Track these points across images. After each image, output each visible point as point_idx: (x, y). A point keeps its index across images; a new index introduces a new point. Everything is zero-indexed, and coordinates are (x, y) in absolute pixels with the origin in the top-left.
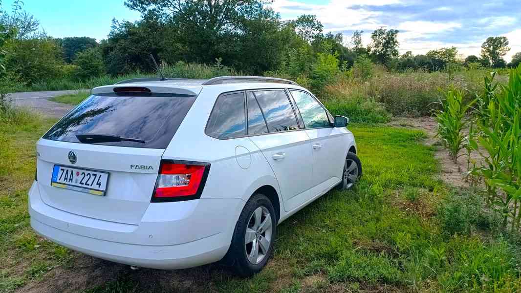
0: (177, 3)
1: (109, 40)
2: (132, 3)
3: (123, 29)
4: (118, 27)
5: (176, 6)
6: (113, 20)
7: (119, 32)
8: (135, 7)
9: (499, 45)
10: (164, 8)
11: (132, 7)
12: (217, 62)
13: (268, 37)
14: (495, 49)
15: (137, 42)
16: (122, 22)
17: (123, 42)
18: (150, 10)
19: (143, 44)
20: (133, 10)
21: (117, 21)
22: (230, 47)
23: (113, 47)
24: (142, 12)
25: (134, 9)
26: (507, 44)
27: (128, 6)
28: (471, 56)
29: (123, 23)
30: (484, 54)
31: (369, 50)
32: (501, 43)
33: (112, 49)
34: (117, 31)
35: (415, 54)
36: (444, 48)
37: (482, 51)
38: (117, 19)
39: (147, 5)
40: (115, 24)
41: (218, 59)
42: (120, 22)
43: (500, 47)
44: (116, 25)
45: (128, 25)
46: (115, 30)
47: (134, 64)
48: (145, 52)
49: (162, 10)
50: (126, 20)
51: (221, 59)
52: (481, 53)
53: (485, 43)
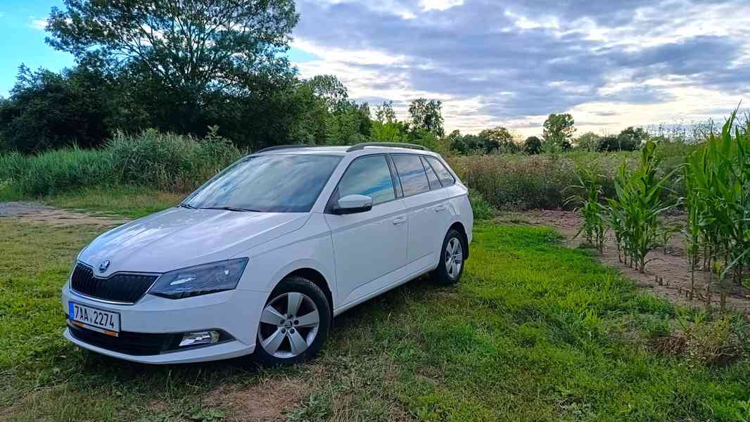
0: (135, 44)
1: (13, 98)
2: (59, 40)
3: (39, 82)
4: (29, 78)
5: (134, 48)
6: (22, 67)
7: (31, 86)
8: (65, 47)
9: (563, 125)
10: (113, 51)
11: (59, 47)
12: (211, 131)
13: (284, 98)
14: (559, 129)
15: (64, 101)
16: (37, 71)
17: (39, 102)
18: (89, 54)
19: (74, 106)
20: (61, 51)
21: (28, 70)
22: (224, 112)
23: (19, 110)
24: (77, 55)
25: (63, 49)
26: (572, 123)
27: (52, 43)
28: (532, 138)
29: (40, 72)
30: (547, 135)
31: (407, 126)
32: (565, 122)
33: (17, 113)
34: (28, 85)
35: (463, 134)
36: (499, 128)
37: (544, 131)
38: (27, 65)
39: (84, 44)
40: (23, 74)
41: (212, 126)
42: (34, 69)
43: (565, 126)
44: (25, 76)
45: (46, 76)
46: (24, 82)
47: (57, 137)
48: (77, 118)
49: (110, 54)
50: (45, 67)
51: (216, 127)
52: (542, 133)
53: (547, 121)
